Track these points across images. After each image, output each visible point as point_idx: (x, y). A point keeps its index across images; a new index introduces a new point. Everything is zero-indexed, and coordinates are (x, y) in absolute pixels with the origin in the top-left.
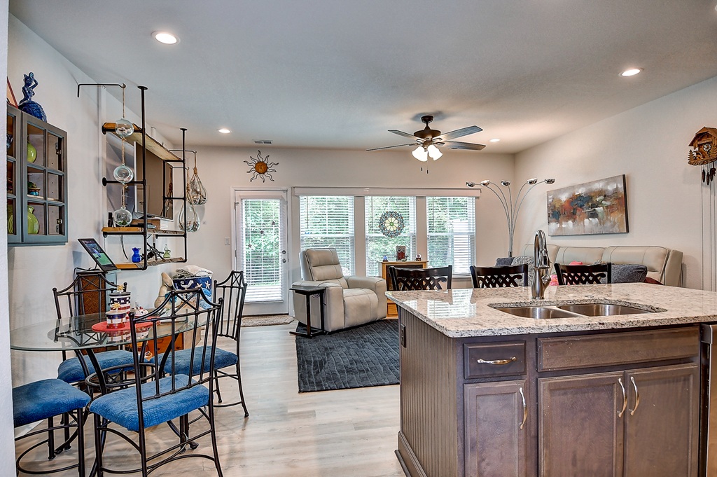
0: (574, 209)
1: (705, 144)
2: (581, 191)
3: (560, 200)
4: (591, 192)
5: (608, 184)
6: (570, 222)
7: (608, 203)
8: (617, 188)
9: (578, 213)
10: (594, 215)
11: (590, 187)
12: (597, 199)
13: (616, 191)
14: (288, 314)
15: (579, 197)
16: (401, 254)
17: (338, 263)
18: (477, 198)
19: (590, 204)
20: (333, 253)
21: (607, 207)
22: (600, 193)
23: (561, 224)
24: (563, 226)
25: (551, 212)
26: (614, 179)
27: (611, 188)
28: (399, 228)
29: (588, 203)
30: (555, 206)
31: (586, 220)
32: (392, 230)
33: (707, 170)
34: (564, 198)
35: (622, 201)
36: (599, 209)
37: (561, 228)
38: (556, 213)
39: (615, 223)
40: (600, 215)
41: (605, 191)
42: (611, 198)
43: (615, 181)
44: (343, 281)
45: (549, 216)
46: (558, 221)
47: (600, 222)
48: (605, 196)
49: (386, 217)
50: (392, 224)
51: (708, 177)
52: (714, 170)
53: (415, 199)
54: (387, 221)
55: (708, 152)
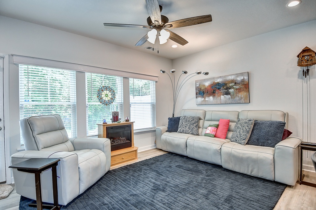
0: (214, 90)
1: (306, 56)
2: (219, 80)
3: (204, 85)
4: (226, 81)
5: (237, 77)
6: (211, 98)
7: (237, 87)
8: (244, 79)
9: (217, 92)
10: (227, 93)
11: (225, 78)
12: (230, 85)
13: (243, 81)
14: (5, 182)
15: (218, 84)
16: (115, 118)
17: (62, 128)
18: (156, 82)
19: (225, 87)
20: (58, 118)
21: (237, 89)
22: (232, 81)
23: (205, 98)
24: (206, 99)
25: (198, 92)
26: (242, 74)
27: (239, 79)
28: (112, 99)
29: (224, 87)
30: (201, 89)
31: (222, 97)
32: (107, 100)
33: (305, 69)
34: (207, 84)
35: (245, 86)
36: (231, 91)
37: (204, 100)
38: (201, 92)
39: (241, 98)
40: (232, 94)
41: (235, 81)
42: (240, 84)
43: (242, 75)
44: (69, 144)
45: (197, 94)
46: (203, 97)
47: (232, 98)
48: (235, 83)
49: (102, 90)
50: (107, 95)
51: (306, 73)
52: (308, 70)
53: (122, 78)
54: (103, 93)
55: (308, 60)
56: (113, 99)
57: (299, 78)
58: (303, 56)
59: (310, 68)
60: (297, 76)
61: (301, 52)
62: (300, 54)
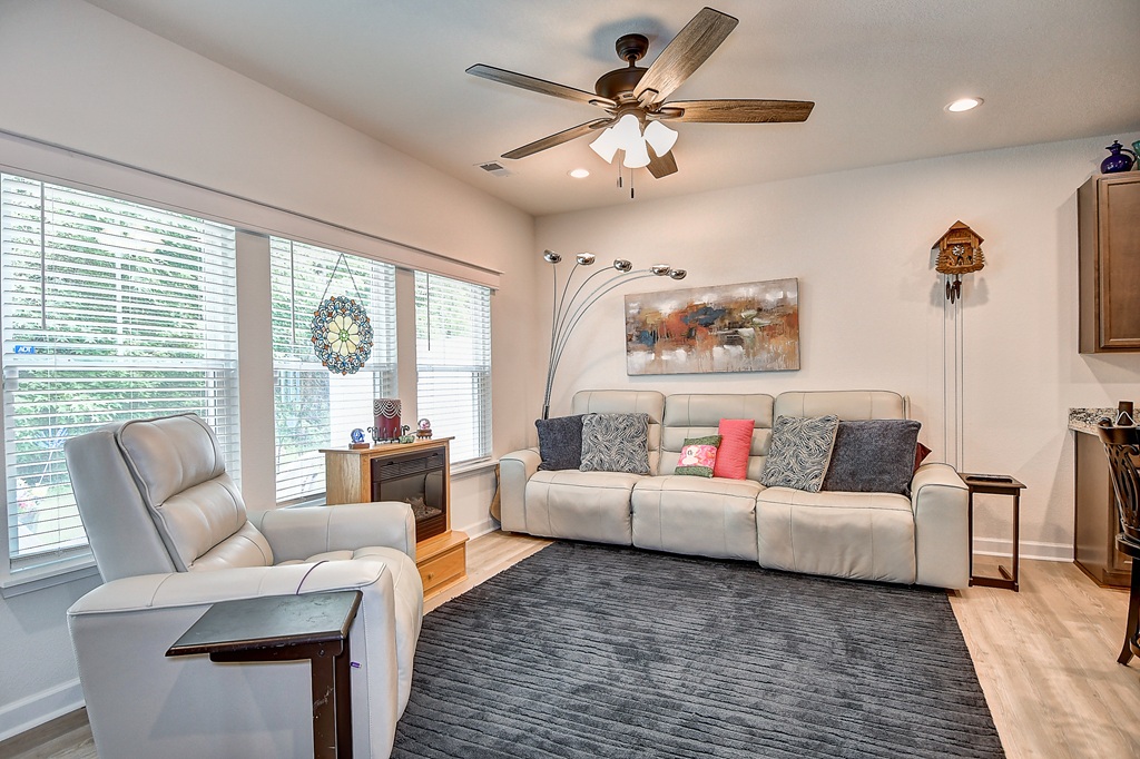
0: (691, 330)
1: (956, 245)
2: (707, 299)
3: (657, 313)
4: (731, 302)
5: (766, 291)
6: (681, 353)
7: (766, 322)
8: (785, 297)
9: (699, 336)
10: (734, 340)
11: (726, 294)
12: (743, 315)
13: (782, 303)
15: (705, 309)
16: (390, 424)
18: (493, 291)
19: (727, 322)
21: (763, 328)
22: (749, 304)
23: (659, 354)
24: (664, 358)
25: (634, 332)
26: (779, 284)
27: (772, 297)
28: (361, 349)
29: (722, 320)
30: (644, 323)
31: (717, 350)
32: (344, 352)
33: (952, 280)
34: (667, 308)
35: (788, 320)
36: (745, 332)
37: (658, 362)
38: (644, 334)
39: (777, 355)
40: (747, 341)
41: (759, 302)
42: (772, 313)
43: (781, 288)
45: (629, 340)
46: (651, 349)
47: (748, 354)
48: (760, 310)
49: (330, 314)
50: (344, 335)
51: (954, 291)
52: (958, 284)
53: (392, 271)
54: (332, 326)
55: (960, 257)
56: (363, 351)
57: (932, 302)
58: (948, 246)
59: (963, 278)
60: (929, 299)
61: (945, 236)
62: (943, 239)
